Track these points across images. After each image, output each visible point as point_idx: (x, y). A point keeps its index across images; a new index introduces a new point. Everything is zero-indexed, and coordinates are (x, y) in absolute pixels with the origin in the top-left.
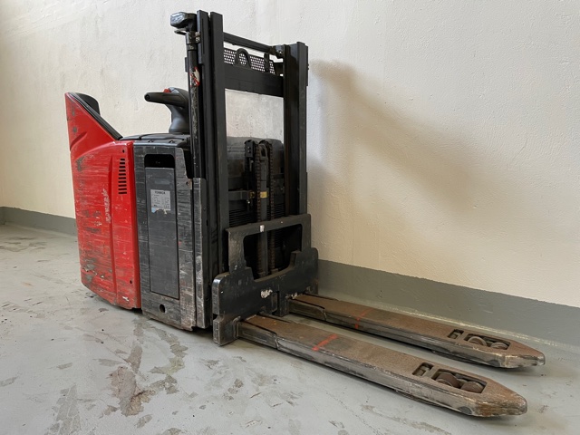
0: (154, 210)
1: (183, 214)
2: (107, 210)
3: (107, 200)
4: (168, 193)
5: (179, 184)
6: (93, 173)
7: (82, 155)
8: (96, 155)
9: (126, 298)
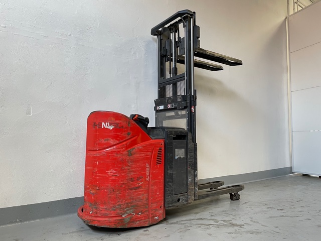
0: (176, 158)
1: (190, 157)
2: (148, 174)
3: (148, 169)
4: (183, 150)
5: (189, 146)
6: (140, 156)
7: (133, 147)
8: (144, 147)
9: (157, 218)
